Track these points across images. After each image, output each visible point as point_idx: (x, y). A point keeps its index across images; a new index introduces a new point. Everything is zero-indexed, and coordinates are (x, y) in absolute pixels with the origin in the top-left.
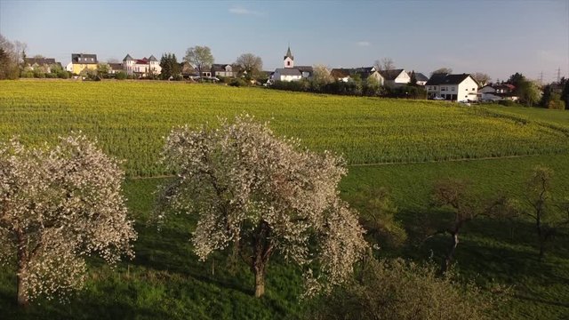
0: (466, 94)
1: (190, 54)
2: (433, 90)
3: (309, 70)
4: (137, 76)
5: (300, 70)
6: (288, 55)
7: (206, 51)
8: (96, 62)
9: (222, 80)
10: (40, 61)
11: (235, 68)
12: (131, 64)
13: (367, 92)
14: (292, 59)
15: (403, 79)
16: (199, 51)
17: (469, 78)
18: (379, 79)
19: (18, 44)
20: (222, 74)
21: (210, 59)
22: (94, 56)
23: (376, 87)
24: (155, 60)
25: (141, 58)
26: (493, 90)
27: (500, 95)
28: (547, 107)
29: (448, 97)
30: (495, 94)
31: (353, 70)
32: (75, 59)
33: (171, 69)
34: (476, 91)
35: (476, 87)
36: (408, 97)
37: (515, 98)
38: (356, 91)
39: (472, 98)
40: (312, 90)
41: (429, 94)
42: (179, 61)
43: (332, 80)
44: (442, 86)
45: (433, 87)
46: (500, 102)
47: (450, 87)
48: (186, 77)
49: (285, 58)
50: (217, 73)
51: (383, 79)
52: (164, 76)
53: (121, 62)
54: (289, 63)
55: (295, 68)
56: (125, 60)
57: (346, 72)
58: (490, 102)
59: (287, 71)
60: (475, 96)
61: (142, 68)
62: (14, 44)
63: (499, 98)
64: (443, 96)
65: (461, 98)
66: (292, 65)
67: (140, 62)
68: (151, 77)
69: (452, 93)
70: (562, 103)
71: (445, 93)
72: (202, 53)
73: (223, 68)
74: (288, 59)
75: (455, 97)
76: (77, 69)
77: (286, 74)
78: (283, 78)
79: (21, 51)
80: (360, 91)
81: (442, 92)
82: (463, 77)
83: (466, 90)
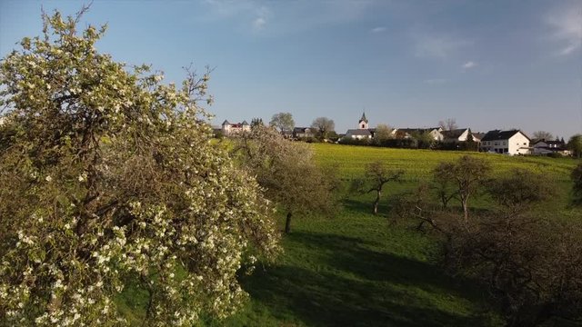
0: (518, 147)
1: (275, 119)
2: (487, 145)
5: (372, 132)
6: (364, 119)
7: (289, 116)
11: (312, 130)
12: (228, 128)
14: (367, 122)
15: (463, 138)
16: (282, 116)
17: (518, 134)
20: (301, 135)
21: (292, 123)
24: (247, 124)
25: (237, 123)
26: (546, 145)
27: (553, 149)
29: (501, 151)
30: (547, 148)
34: (528, 144)
35: (528, 142)
36: (458, 150)
37: (568, 152)
38: (412, 145)
39: (524, 152)
41: (483, 148)
42: (266, 124)
44: (495, 142)
45: (487, 142)
46: (549, 155)
47: (502, 142)
49: (360, 122)
50: (297, 135)
51: (442, 137)
53: (220, 127)
54: (363, 126)
56: (224, 124)
57: (409, 131)
58: (540, 155)
59: (359, 132)
60: (526, 150)
61: (237, 130)
63: (551, 152)
64: (496, 150)
65: (513, 150)
66: (365, 128)
67: (235, 126)
69: (503, 147)
71: (498, 147)
72: (284, 119)
73: (303, 130)
74: (363, 123)
75: (507, 150)
77: (356, 134)
78: (354, 136)
80: (416, 145)
81: (495, 147)
82: (512, 133)
83: (517, 145)
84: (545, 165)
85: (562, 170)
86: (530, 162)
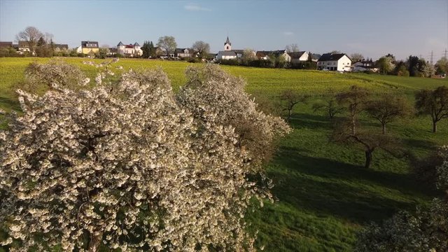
0: (343, 66)
1: (161, 41)
3: (241, 52)
4: (128, 56)
5: (236, 52)
6: (228, 42)
7: (172, 39)
8: (98, 47)
9: (182, 59)
10: (62, 47)
11: (191, 51)
12: (122, 48)
13: (279, 65)
14: (230, 44)
15: (304, 58)
16: (167, 39)
17: (345, 56)
18: (287, 58)
19: (48, 35)
20: (182, 55)
21: (175, 45)
22: (97, 43)
23: (285, 63)
24: (138, 45)
25: (129, 44)
26: (362, 64)
27: (366, 67)
28: (396, 75)
29: (332, 69)
30: (363, 67)
31: (271, 52)
32: (84, 45)
33: (149, 51)
34: (350, 64)
35: (350, 62)
36: (304, 68)
37: (376, 69)
38: (271, 65)
39: (347, 69)
40: (243, 65)
41: (320, 67)
42: (155, 46)
43: (256, 58)
44: (328, 62)
45: (322, 63)
46: (365, 72)
47: (333, 62)
48: (159, 57)
49: (225, 44)
50: (178, 55)
51: (290, 58)
52: (145, 56)
53: (116, 47)
54: (228, 48)
55: (232, 51)
56: (119, 45)
57: (265, 53)
58: (359, 72)
59: (226, 53)
60: (349, 68)
61: (130, 51)
62: (44, 34)
63: (365, 69)
64: (328, 68)
65: (340, 68)
66: (230, 49)
67: (128, 47)
68: (136, 56)
69: (334, 66)
70: (408, 72)
71: (330, 66)
72: (169, 40)
73: (183, 51)
74: (227, 45)
75: (336, 68)
76: (86, 51)
77: (226, 55)
78: (223, 57)
79: (49, 39)
81: (328, 66)
82: (340, 56)
83: (343, 64)
84: (369, 81)
85: (381, 85)
86: (358, 78)
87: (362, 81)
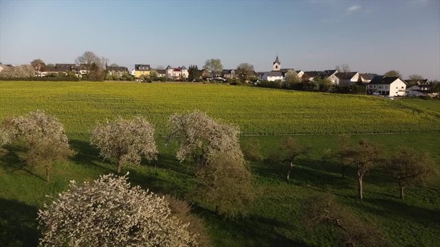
0: (397, 90)
1: (208, 64)
2: (373, 88)
4: (174, 80)
5: (283, 72)
6: (277, 61)
7: (218, 61)
8: (150, 69)
9: (227, 81)
10: (116, 68)
11: (237, 71)
12: (170, 71)
14: (279, 64)
15: (355, 79)
16: (213, 61)
17: (398, 80)
18: (335, 80)
19: (103, 59)
20: (228, 76)
21: (220, 67)
22: (149, 66)
23: (330, 86)
24: (185, 68)
25: (177, 67)
26: (419, 88)
27: (423, 91)
29: (383, 93)
30: (419, 91)
32: (137, 68)
33: (195, 74)
34: (405, 88)
35: (405, 86)
37: (435, 94)
38: (315, 88)
39: (401, 94)
41: (369, 91)
42: (200, 69)
44: (379, 85)
45: (373, 85)
46: (421, 97)
47: (384, 86)
48: (204, 79)
49: (274, 63)
50: (225, 76)
51: (338, 80)
52: (190, 79)
53: (165, 69)
54: (277, 67)
55: (280, 70)
56: (167, 69)
57: (312, 74)
58: (414, 97)
59: (273, 73)
60: (403, 93)
61: (177, 74)
62: (100, 58)
63: (422, 94)
64: (380, 92)
65: (393, 92)
67: (176, 70)
68: (182, 80)
69: (386, 90)
71: (381, 90)
72: (215, 63)
73: (229, 72)
74: (276, 64)
75: (388, 93)
76: (137, 74)
77: (271, 75)
78: (269, 79)
80: (318, 88)
81: (379, 90)
82: (393, 79)
83: (397, 88)
87: (411, 111)
